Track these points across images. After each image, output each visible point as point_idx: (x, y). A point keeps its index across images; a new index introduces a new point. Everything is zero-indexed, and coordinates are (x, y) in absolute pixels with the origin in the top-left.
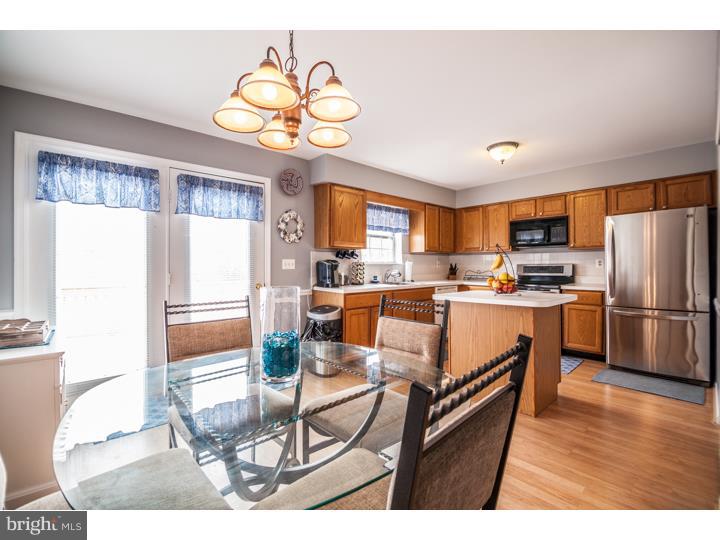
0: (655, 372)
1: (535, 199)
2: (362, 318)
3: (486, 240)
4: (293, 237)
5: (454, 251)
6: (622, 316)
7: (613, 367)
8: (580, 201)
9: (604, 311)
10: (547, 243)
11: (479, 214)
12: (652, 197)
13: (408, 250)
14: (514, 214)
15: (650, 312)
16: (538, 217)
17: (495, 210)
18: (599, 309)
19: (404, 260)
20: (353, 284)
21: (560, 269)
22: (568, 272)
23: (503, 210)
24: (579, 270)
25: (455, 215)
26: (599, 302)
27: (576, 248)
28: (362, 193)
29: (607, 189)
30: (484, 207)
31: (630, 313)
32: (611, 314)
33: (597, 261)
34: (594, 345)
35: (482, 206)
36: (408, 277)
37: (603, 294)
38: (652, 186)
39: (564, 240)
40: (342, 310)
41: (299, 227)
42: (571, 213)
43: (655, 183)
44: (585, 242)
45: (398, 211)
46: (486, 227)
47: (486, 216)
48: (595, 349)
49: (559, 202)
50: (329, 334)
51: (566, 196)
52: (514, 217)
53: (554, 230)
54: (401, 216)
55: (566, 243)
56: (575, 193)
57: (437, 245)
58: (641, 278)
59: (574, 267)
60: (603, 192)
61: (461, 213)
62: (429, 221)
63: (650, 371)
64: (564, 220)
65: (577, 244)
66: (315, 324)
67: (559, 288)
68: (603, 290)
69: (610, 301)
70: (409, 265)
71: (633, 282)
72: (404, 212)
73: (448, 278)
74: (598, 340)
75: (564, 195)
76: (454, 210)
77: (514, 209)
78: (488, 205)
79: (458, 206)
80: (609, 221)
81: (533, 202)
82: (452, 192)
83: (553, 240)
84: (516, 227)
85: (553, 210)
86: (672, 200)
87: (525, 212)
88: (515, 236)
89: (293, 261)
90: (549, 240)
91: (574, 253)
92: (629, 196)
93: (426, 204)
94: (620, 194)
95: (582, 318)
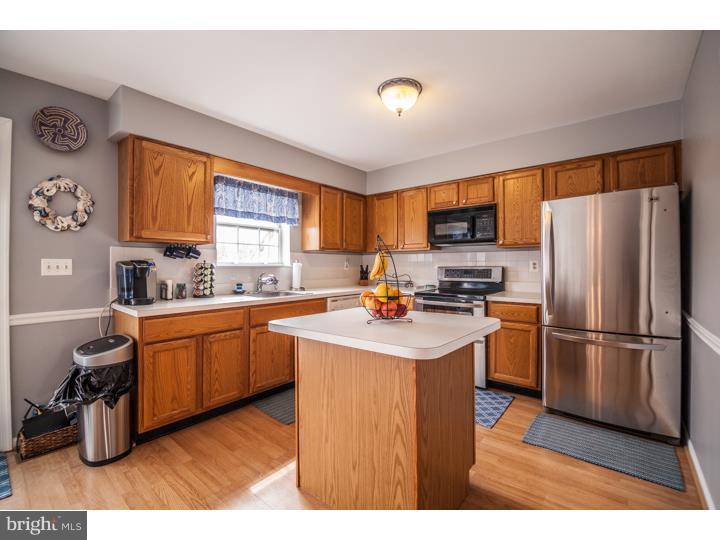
0: (600, 419)
1: (457, 183)
2: (183, 355)
3: (401, 236)
4: (67, 221)
5: (364, 249)
6: (561, 341)
7: (551, 411)
8: (511, 184)
9: (539, 331)
10: (471, 239)
11: (393, 203)
12: (599, 178)
13: (299, 247)
14: (433, 202)
15: (594, 335)
16: (461, 205)
17: (411, 197)
18: (533, 329)
19: (293, 260)
20: (195, 296)
21: (487, 273)
22: (496, 277)
23: (421, 197)
24: (510, 275)
25: (366, 204)
26: (535, 320)
27: (507, 247)
28: (204, 159)
29: (543, 168)
30: (399, 193)
31: (571, 337)
32: (549, 337)
33: (531, 263)
34: (528, 377)
35: (397, 192)
36: (296, 283)
37: (538, 308)
38: (599, 164)
39: (491, 235)
40: (135, 344)
41: (80, 206)
42: (499, 200)
43: (603, 159)
44: (517, 238)
45: (281, 193)
46: (400, 219)
47: (400, 205)
48: (528, 382)
49: (486, 185)
50: (97, 391)
51: (494, 178)
52: (433, 206)
53: (479, 223)
54: (285, 201)
55: (493, 240)
56: (504, 173)
57: (338, 242)
58: (584, 286)
59: (504, 270)
60: (539, 172)
61: (373, 200)
62: (326, 208)
63: (593, 418)
64: (491, 209)
65: (507, 242)
66: (77, 372)
67: (484, 299)
68: (539, 302)
69: (547, 318)
70: (296, 268)
71: (574, 292)
72: (291, 196)
73: (360, 284)
74: (532, 371)
75: (492, 177)
76: (365, 197)
77: (433, 196)
78: (403, 191)
79: (369, 192)
80: (546, 207)
81: (455, 186)
82: (362, 175)
83: (478, 236)
84: (436, 217)
85: (478, 196)
86: (624, 180)
87: (446, 199)
88: (434, 231)
89: (69, 262)
90: (473, 236)
91: (504, 253)
92: (570, 177)
93: (321, 186)
94: (559, 174)
95: (512, 341)
